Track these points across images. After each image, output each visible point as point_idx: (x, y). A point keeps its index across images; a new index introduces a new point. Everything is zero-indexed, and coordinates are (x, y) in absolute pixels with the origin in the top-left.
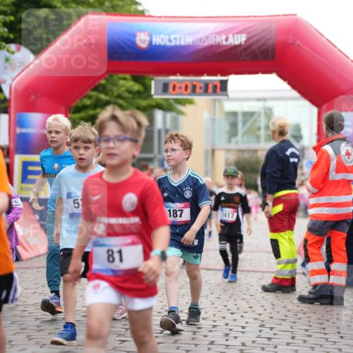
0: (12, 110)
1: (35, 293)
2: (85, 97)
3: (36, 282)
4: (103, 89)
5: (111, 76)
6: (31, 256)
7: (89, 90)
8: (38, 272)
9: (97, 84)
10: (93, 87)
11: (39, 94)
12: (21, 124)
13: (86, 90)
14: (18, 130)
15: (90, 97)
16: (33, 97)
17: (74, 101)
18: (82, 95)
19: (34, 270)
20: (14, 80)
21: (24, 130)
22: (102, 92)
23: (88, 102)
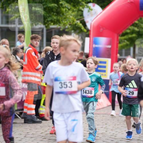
0: (91, 36)
1: (102, 127)
2: (127, 29)
3: (102, 122)
4: (136, 25)
5: (141, 19)
6: (100, 108)
7: (129, 26)
8: (103, 116)
9: (134, 22)
10: (131, 24)
11: (104, 28)
12: (95, 43)
13: (128, 26)
14: (94, 46)
15: (130, 29)
16: (101, 30)
17: (121, 31)
18: (126, 28)
19: (102, 115)
20: (92, 21)
21: (97, 46)
22: (136, 27)
23: (128, 31)
